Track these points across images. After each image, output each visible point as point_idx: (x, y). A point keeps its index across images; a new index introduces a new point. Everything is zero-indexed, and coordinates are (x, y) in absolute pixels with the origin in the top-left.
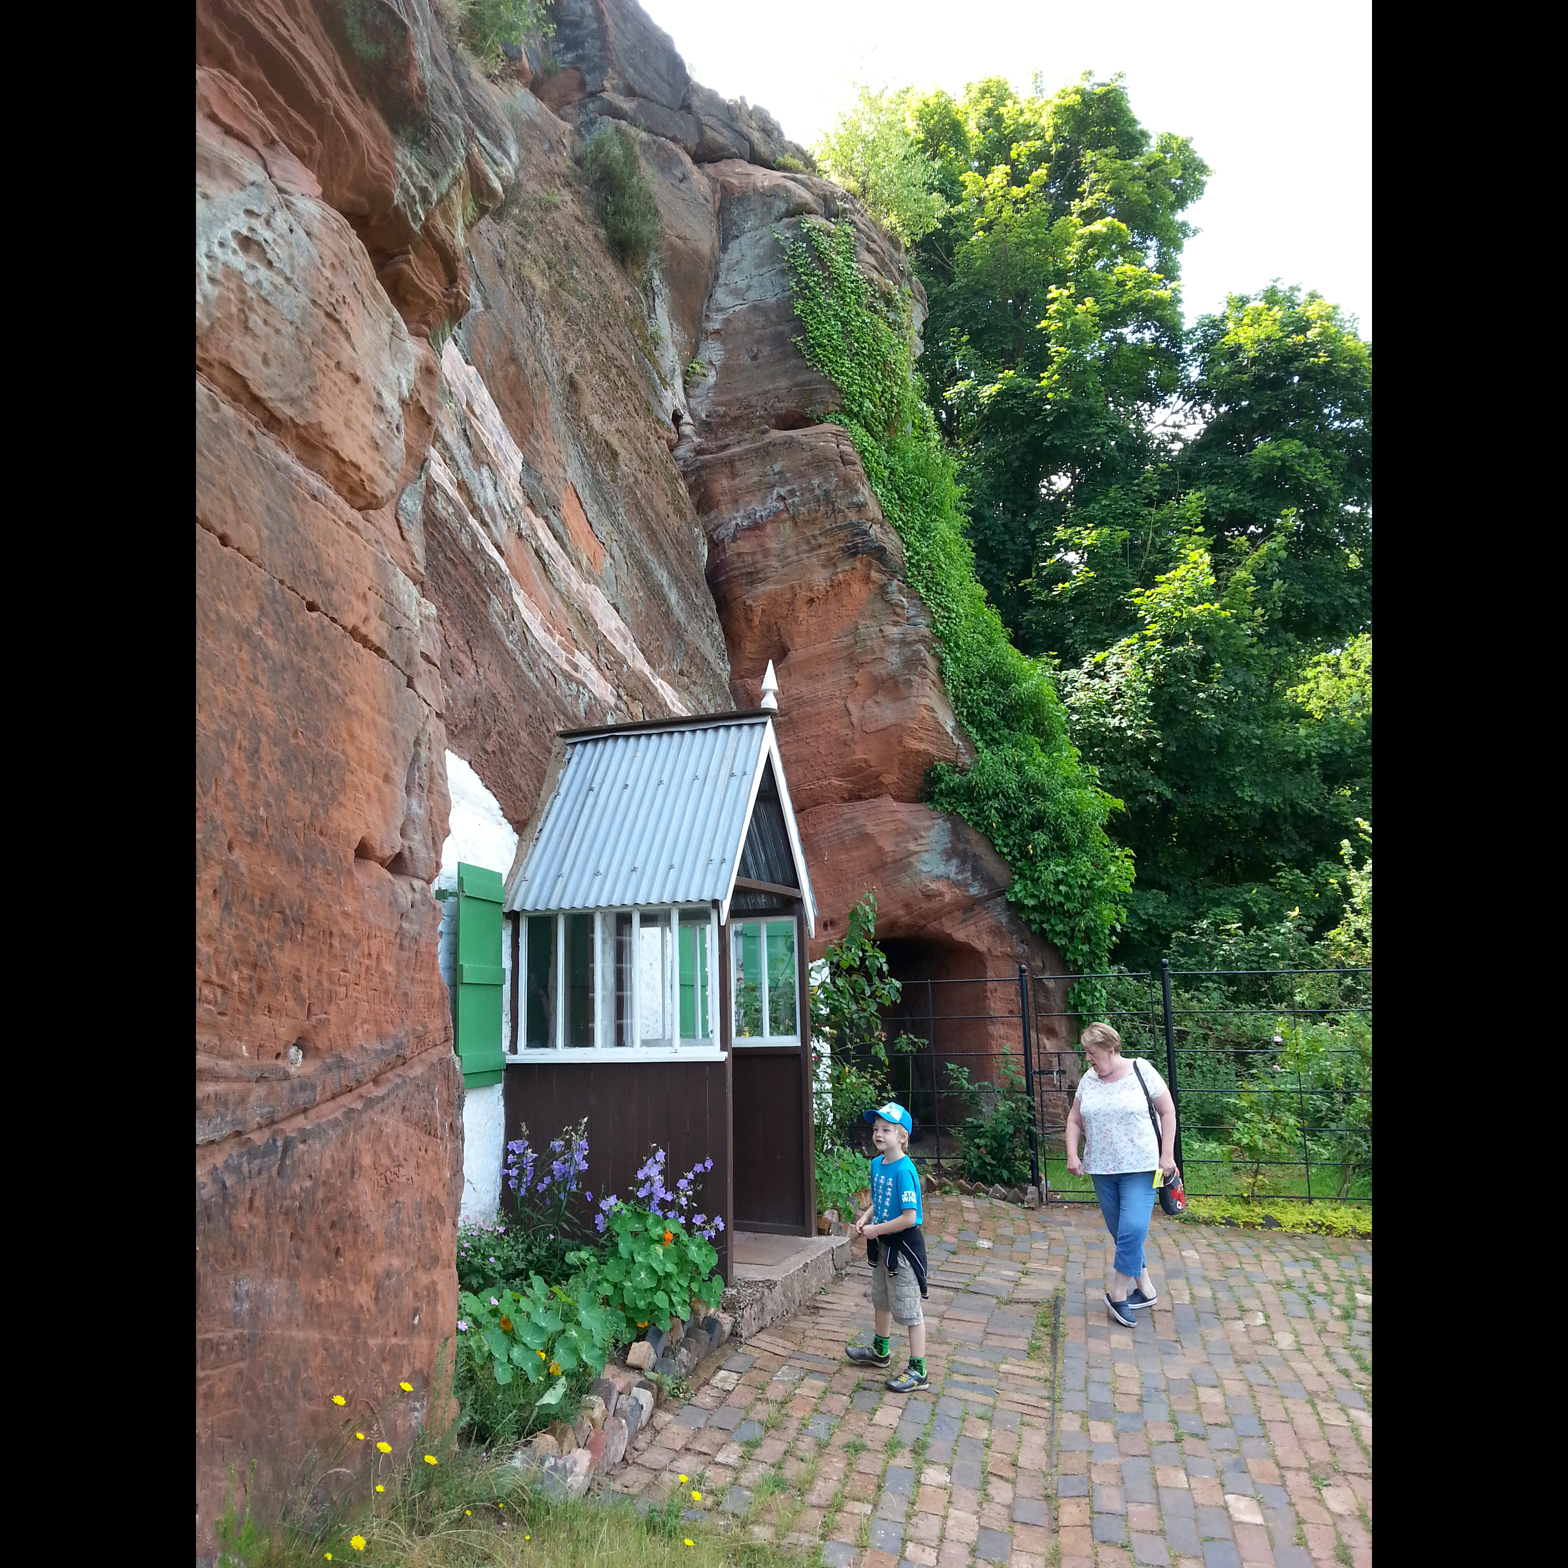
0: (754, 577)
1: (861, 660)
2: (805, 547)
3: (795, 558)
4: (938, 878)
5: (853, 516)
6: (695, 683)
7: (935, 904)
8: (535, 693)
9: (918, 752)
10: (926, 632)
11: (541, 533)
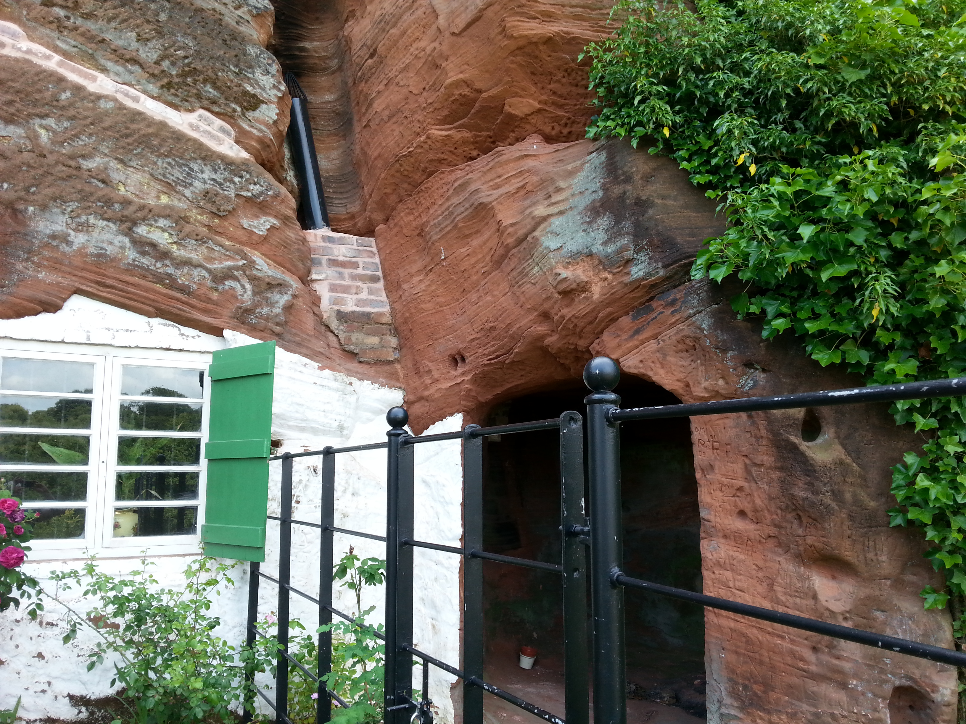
4: (575, 258)
7: (582, 307)
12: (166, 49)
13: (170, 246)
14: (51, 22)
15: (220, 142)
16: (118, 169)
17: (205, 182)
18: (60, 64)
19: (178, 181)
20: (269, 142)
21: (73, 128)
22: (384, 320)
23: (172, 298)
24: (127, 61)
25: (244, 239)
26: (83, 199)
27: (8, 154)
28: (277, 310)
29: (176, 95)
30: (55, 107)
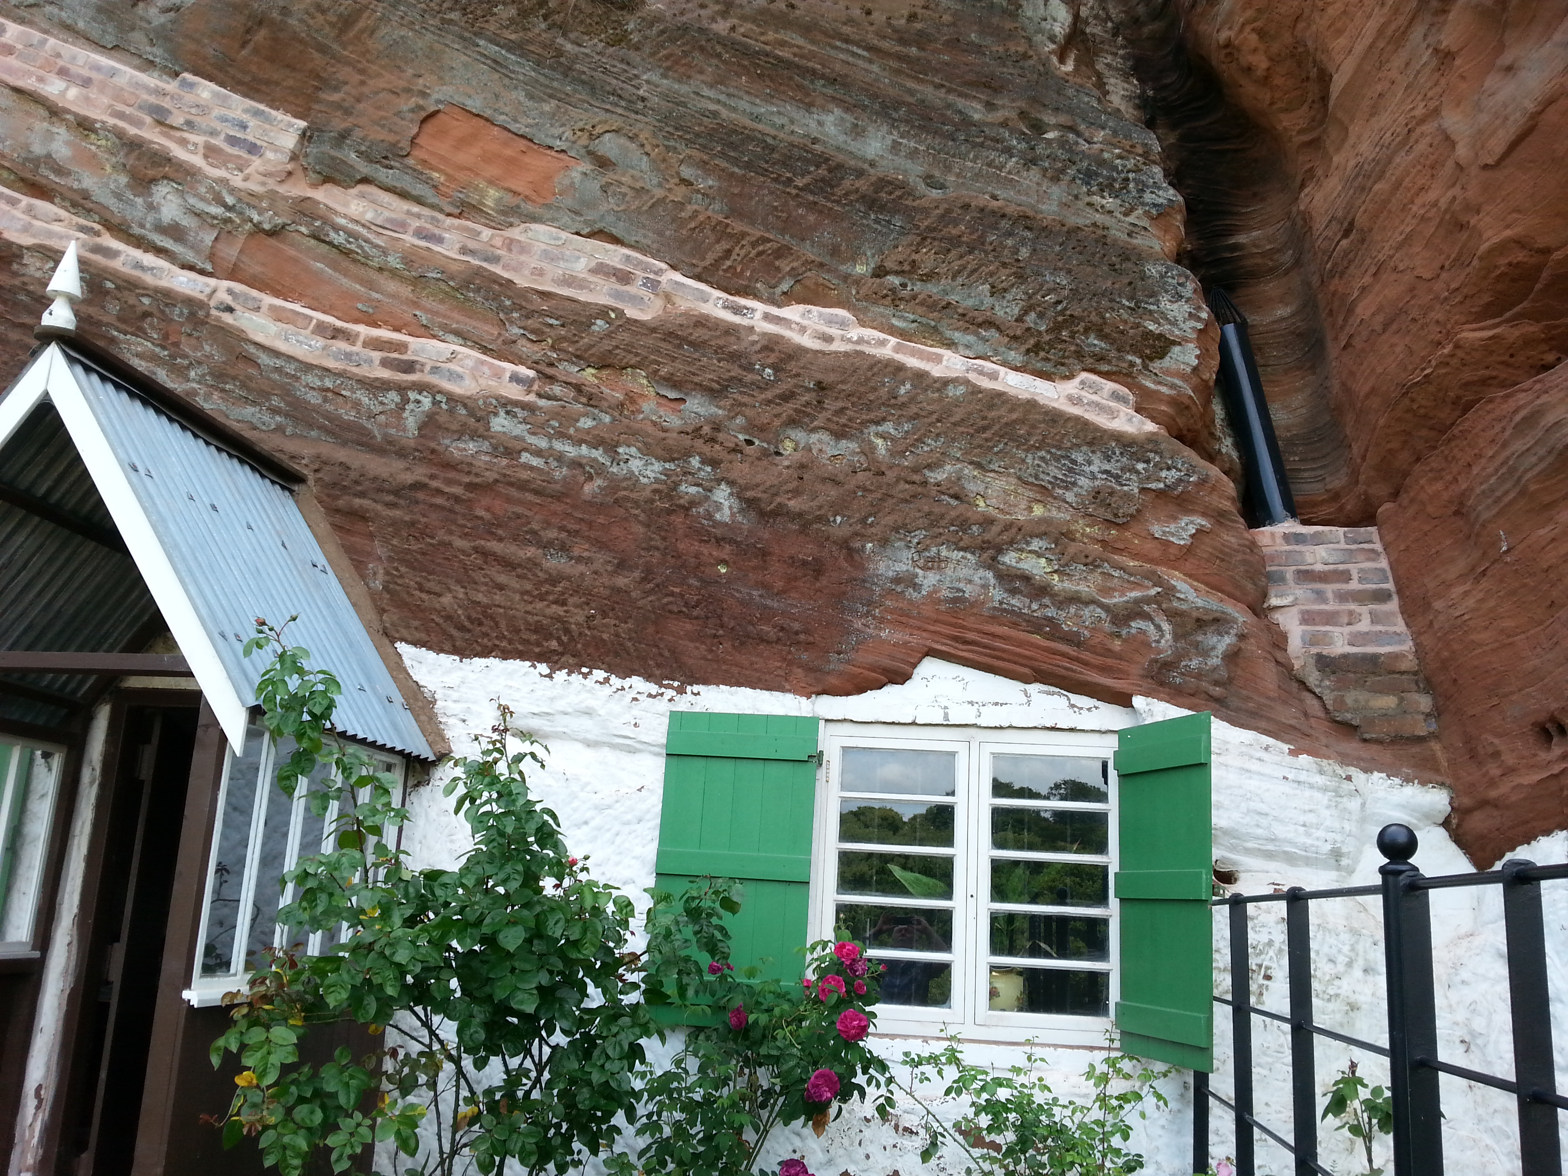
12: (1030, 297)
13: (1049, 577)
14: (885, 296)
15: (1113, 414)
16: (974, 477)
17: (1094, 477)
18: (897, 349)
19: (1056, 482)
20: (1187, 401)
21: (915, 430)
22: (1404, 666)
23: (1055, 652)
24: (980, 325)
25: (1157, 554)
26: (932, 525)
27: (841, 477)
28: (1215, 661)
29: (1047, 360)
30: (893, 406)
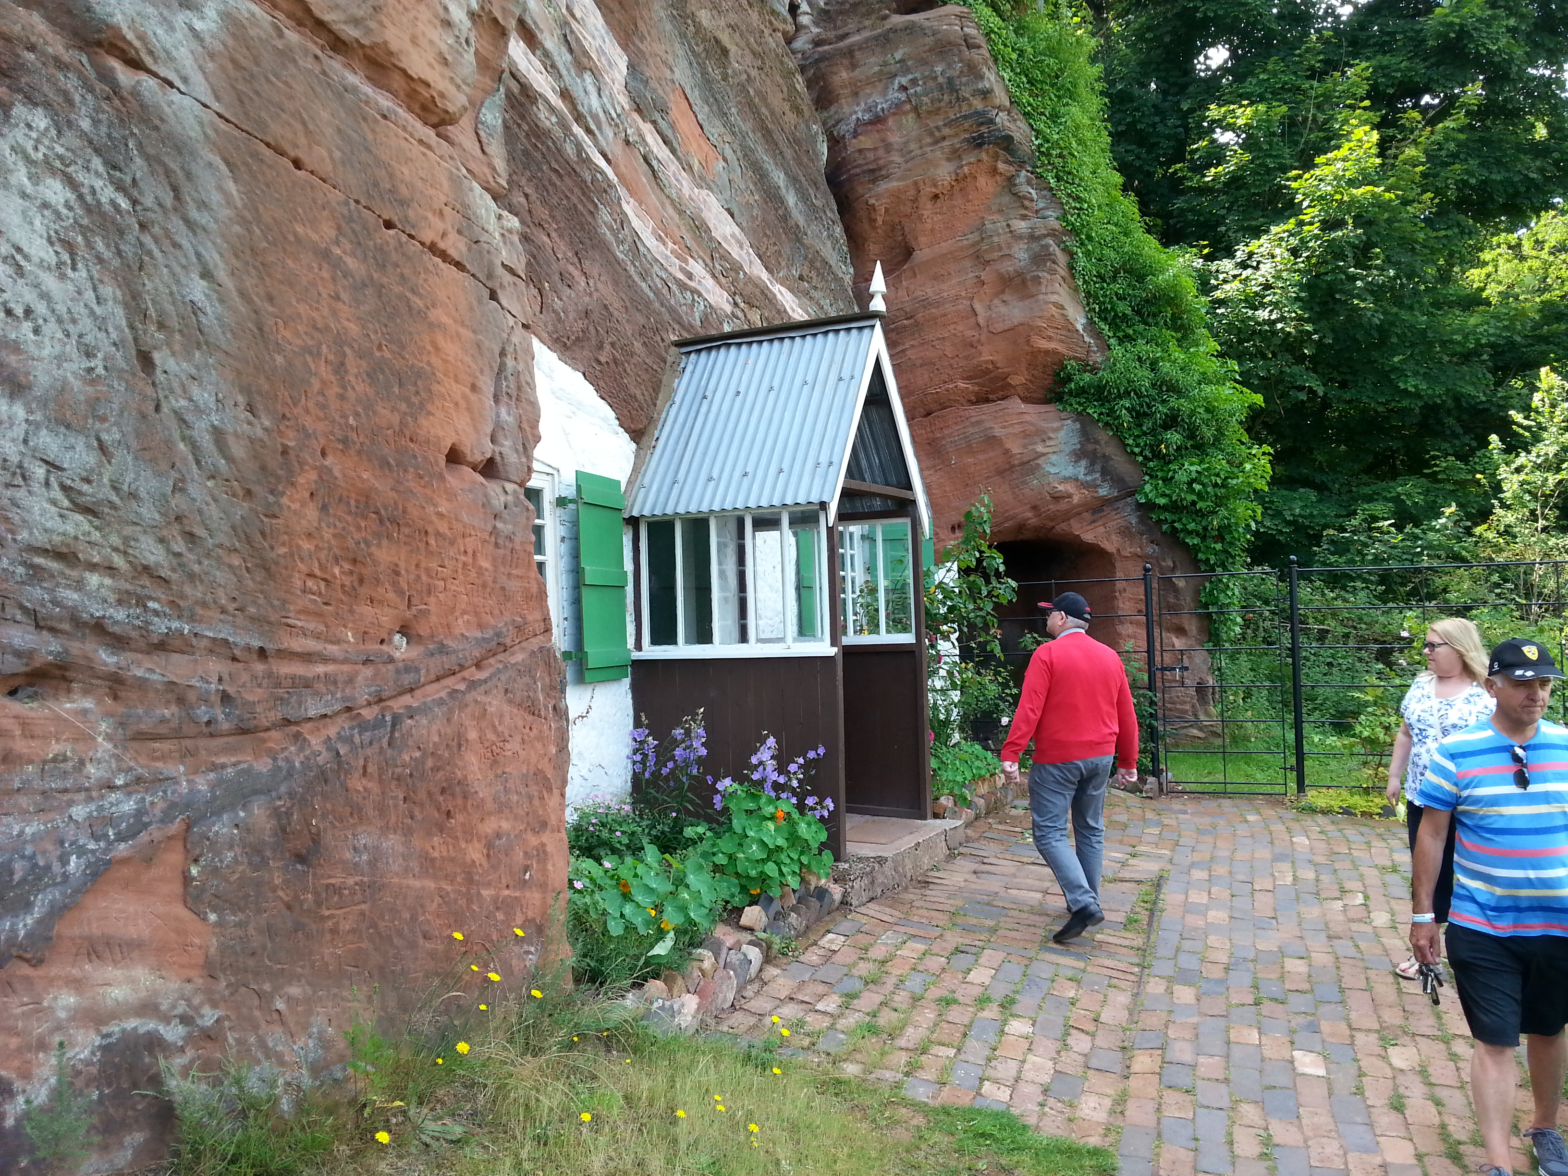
0: (876, 174)
1: (988, 257)
2: (929, 140)
3: (919, 152)
4: (1066, 480)
5: (978, 104)
6: (815, 288)
7: (1063, 506)
8: (648, 304)
9: (1047, 352)
10: (1056, 225)
11: (649, 139)
